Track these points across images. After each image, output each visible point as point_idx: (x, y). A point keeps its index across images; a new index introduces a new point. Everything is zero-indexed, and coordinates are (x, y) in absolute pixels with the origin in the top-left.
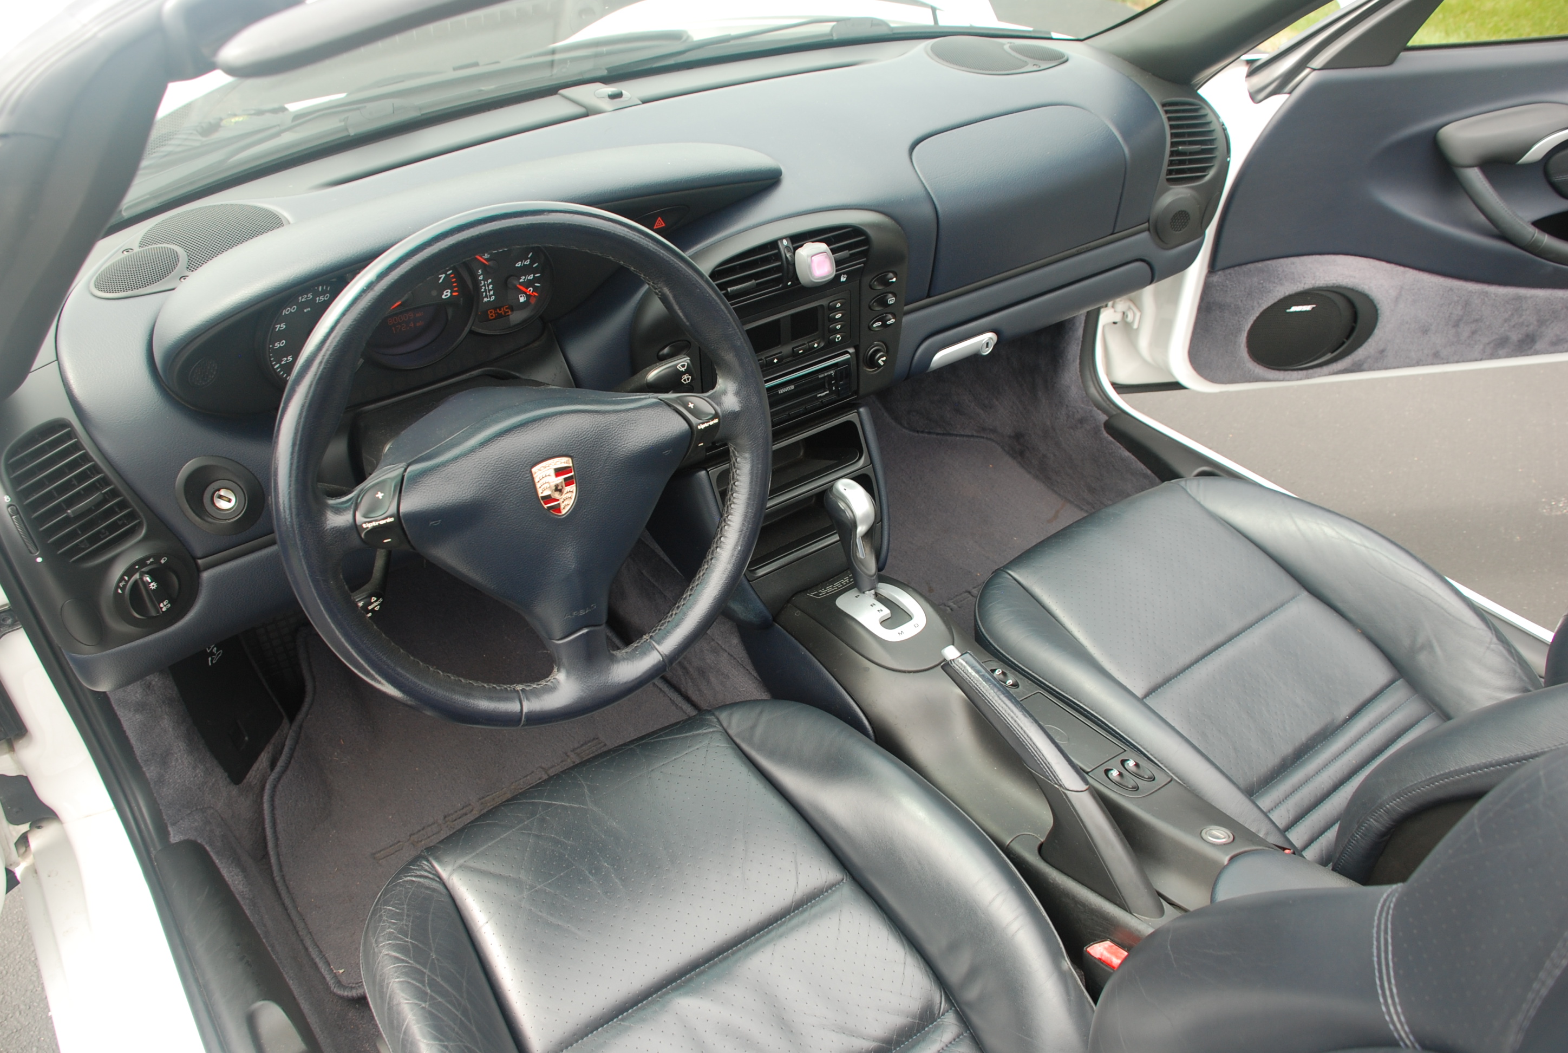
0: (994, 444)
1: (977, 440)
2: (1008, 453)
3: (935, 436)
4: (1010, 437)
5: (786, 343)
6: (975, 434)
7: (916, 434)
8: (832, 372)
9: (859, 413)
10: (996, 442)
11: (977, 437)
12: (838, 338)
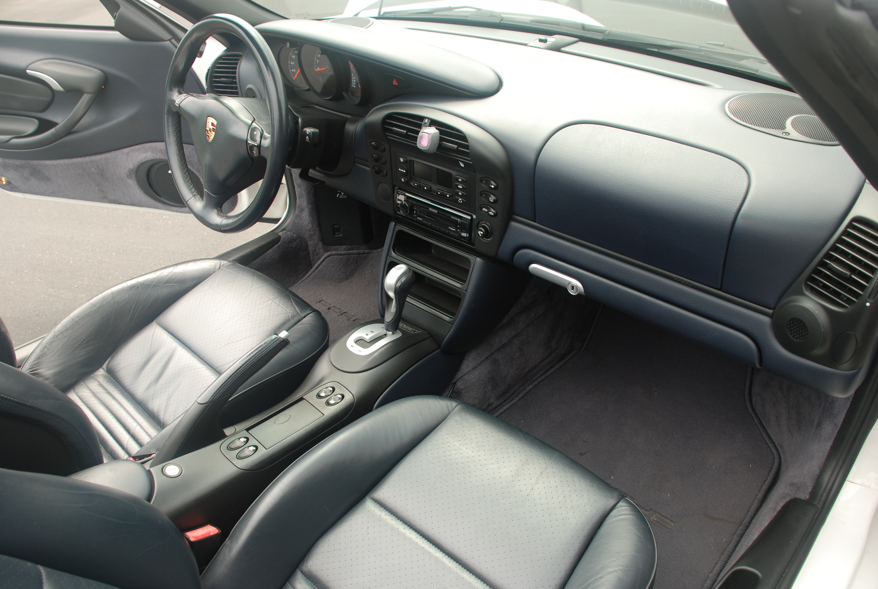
5: (435, 183)
8: (459, 220)
9: (475, 258)
12: (460, 201)
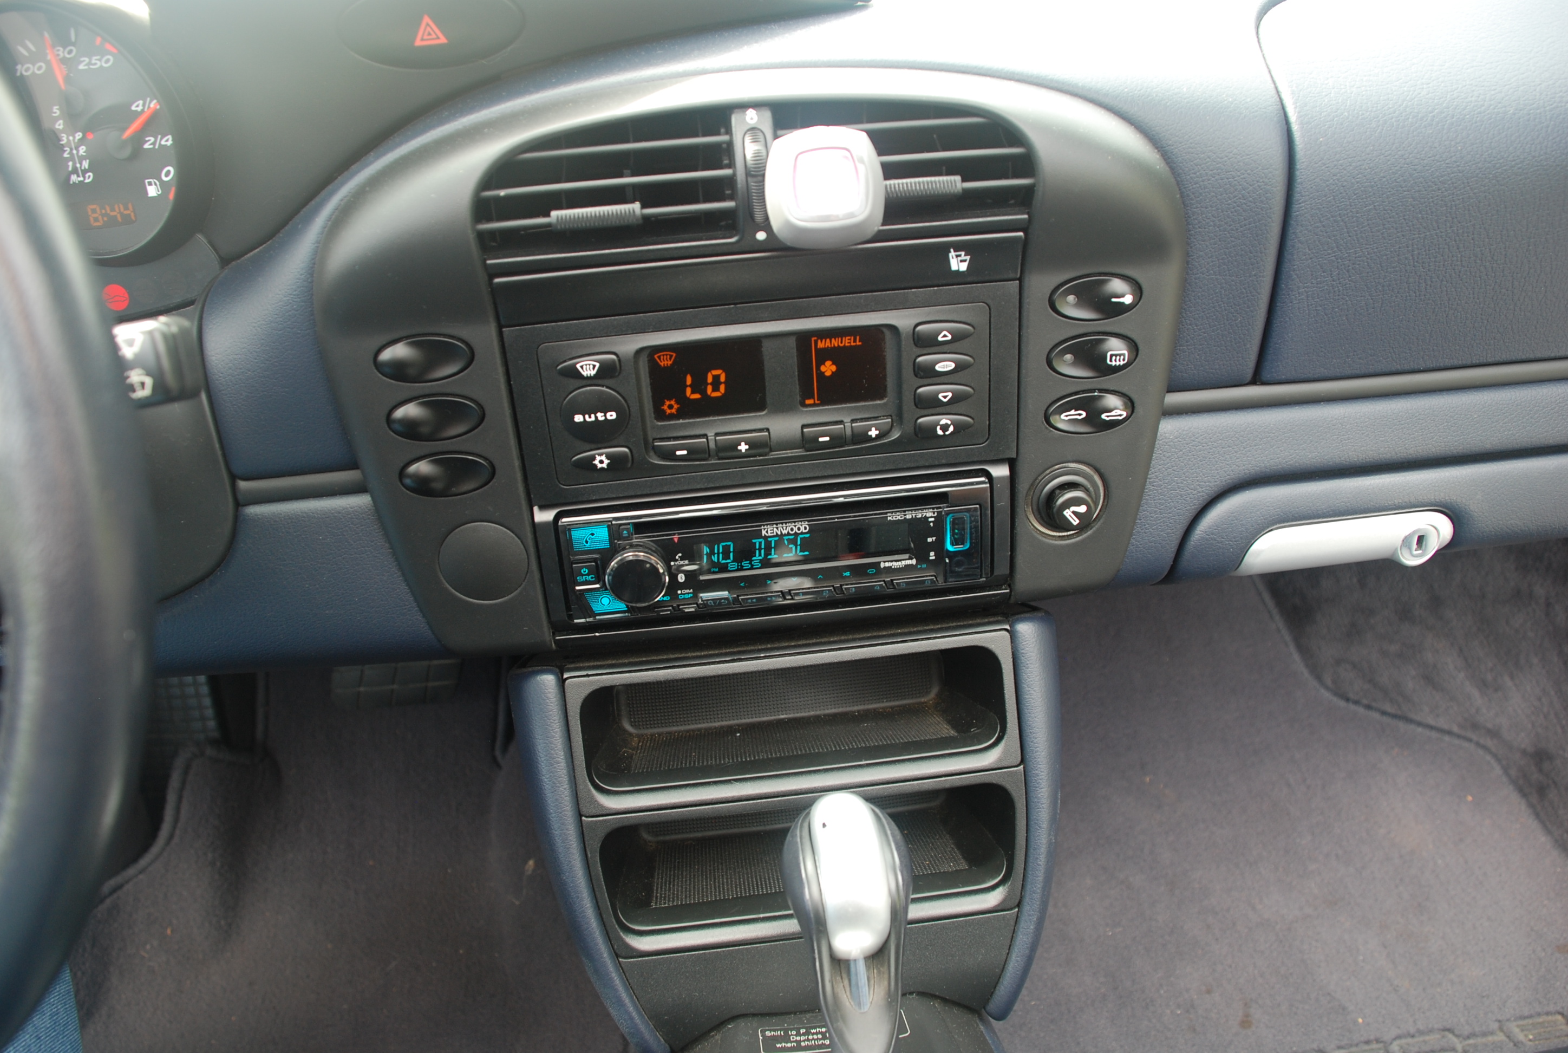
0: (1488, 758)
1: (1456, 741)
2: (1514, 782)
3: (1376, 715)
4: (1524, 752)
5: (784, 408)
6: (1455, 729)
7: (1342, 703)
8: (929, 514)
9: (1012, 634)
10: (1495, 756)
11: (1459, 736)
12: (945, 428)
